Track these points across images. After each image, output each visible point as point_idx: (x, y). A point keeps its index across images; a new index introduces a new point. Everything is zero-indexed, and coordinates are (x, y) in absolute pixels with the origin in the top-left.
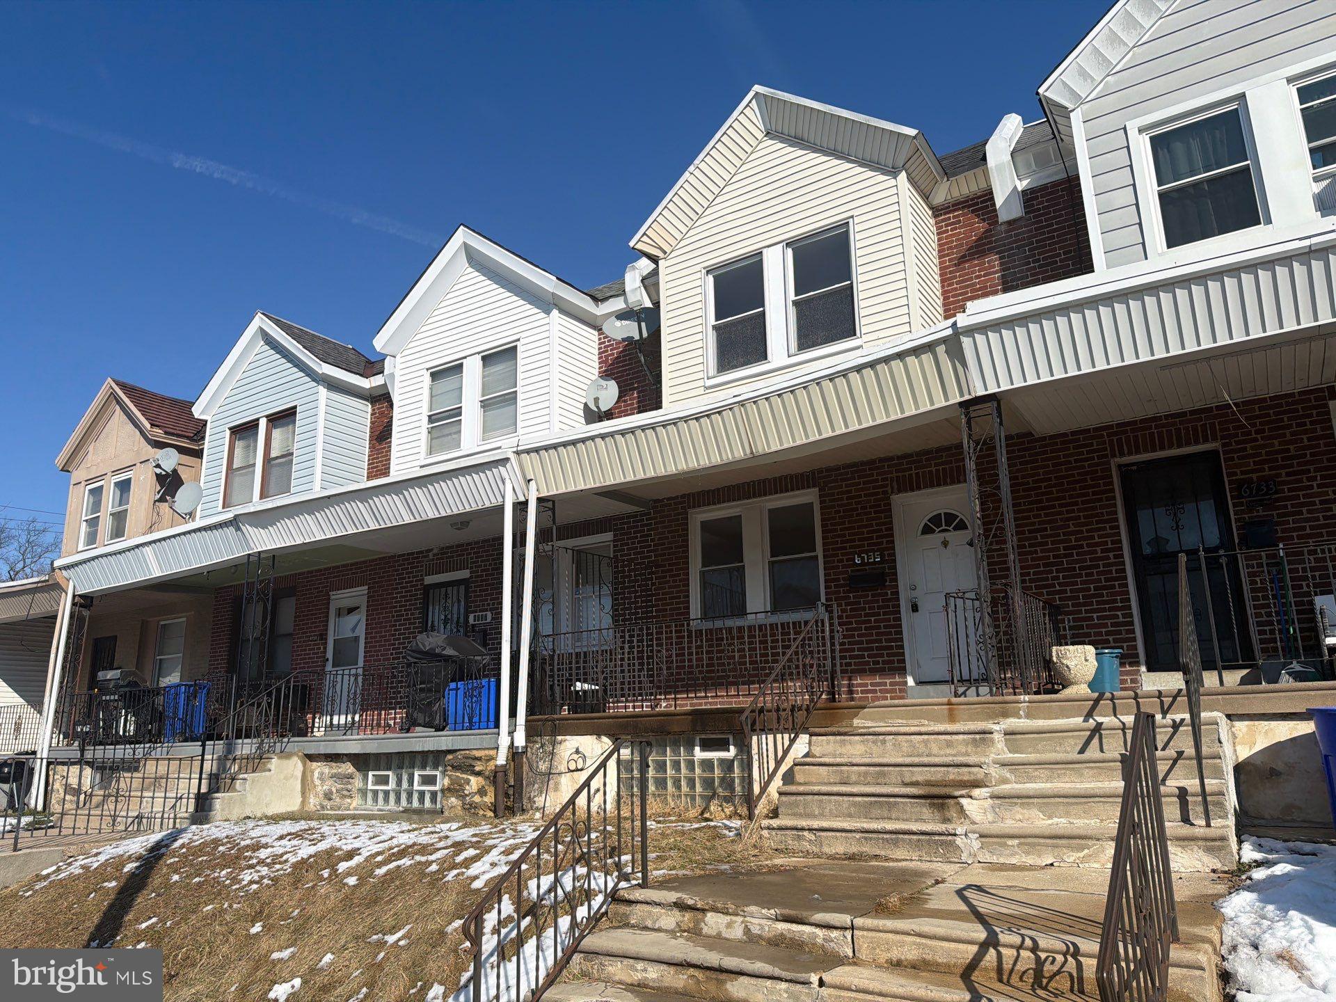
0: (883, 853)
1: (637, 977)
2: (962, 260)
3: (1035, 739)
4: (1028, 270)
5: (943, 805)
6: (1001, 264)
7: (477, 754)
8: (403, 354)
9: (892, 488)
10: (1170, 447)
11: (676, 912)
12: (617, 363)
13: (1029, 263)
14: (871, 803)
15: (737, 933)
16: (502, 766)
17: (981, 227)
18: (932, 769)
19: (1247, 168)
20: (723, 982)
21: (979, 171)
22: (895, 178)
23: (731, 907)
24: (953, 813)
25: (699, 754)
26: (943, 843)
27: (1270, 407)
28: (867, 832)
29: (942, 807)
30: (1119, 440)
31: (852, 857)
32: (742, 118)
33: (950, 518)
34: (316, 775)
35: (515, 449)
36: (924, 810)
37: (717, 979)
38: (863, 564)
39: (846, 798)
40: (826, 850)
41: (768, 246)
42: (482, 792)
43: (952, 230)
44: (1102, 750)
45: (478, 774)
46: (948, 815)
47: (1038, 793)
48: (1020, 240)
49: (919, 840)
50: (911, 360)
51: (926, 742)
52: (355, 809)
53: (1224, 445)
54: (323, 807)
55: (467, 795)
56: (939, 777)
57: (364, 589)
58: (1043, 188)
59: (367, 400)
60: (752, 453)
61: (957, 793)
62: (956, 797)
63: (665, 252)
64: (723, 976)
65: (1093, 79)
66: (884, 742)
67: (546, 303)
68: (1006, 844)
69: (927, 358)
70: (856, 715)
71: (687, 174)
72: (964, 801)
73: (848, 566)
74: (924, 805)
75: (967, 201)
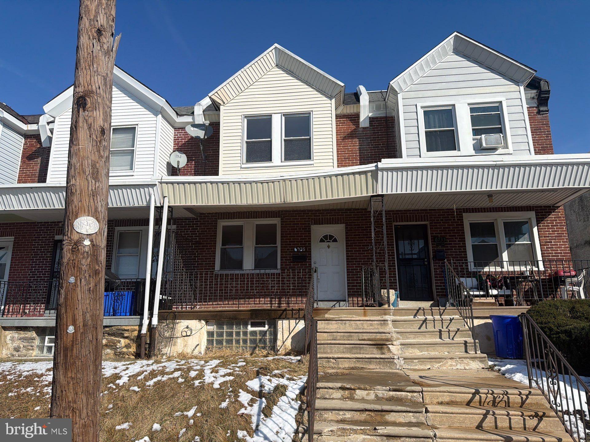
0: (364, 366)
1: (340, 417)
2: (345, 138)
3: (402, 324)
4: (369, 148)
5: (382, 348)
6: (359, 143)
7: (126, 328)
8: (60, 118)
9: (312, 223)
10: (413, 221)
11: (340, 391)
12: (184, 146)
13: (369, 145)
14: (353, 347)
15: (372, 397)
16: (145, 334)
17: (353, 127)
18: (371, 334)
19: (453, 130)
20: (384, 415)
21: (355, 105)
22: (331, 100)
23: (368, 387)
24: (386, 351)
25: (250, 328)
26: (389, 362)
27: (446, 212)
28: (358, 358)
29: (381, 349)
30: (396, 216)
31: (352, 368)
32: (268, 55)
33: (331, 237)
34: (8, 337)
35: (160, 181)
36: (374, 350)
37: (381, 415)
38: (298, 251)
39: (342, 346)
40: (340, 366)
41: (275, 113)
42: (128, 346)
43: (342, 125)
44: (426, 328)
45: (126, 338)
46: (383, 351)
47: (418, 343)
48: (367, 136)
49: (380, 361)
50: (357, 176)
51: (362, 324)
52: (35, 356)
53: (430, 223)
54: (13, 356)
55: (118, 348)
56: (373, 337)
57: (12, 238)
58: (377, 118)
59: (22, 136)
60: (284, 201)
61: (387, 343)
62: (387, 345)
63: (224, 103)
64: (384, 413)
65: (407, 84)
66: (345, 324)
67: (155, 110)
68: (413, 362)
69: (363, 176)
70: (326, 313)
71: (240, 72)
72: (390, 346)
73: (292, 252)
74: (374, 348)
75: (348, 116)
